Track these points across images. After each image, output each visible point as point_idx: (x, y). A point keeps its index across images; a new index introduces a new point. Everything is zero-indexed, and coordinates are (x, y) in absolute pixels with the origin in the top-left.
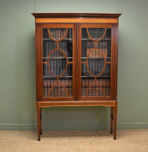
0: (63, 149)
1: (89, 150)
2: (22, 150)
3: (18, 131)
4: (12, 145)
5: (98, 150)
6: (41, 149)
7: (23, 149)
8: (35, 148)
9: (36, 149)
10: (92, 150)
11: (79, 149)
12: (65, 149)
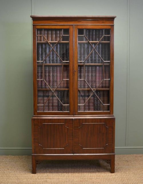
0: (66, 177)
1: (97, 178)
2: (16, 178)
3: (11, 156)
4: (4, 173)
5: (107, 179)
6: (40, 178)
7: (18, 177)
8: (32, 176)
9: (34, 177)
10: (100, 178)
11: (85, 177)
12: (68, 177)
